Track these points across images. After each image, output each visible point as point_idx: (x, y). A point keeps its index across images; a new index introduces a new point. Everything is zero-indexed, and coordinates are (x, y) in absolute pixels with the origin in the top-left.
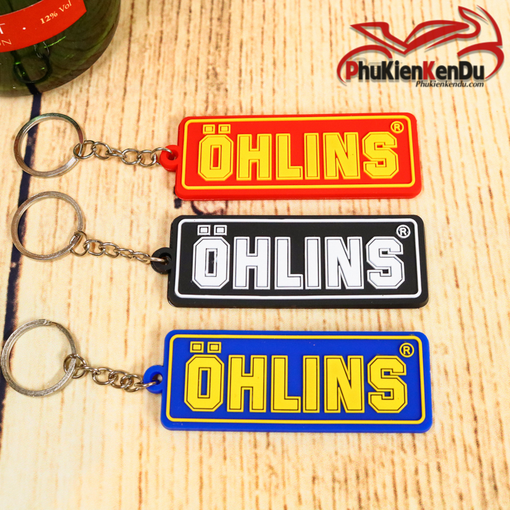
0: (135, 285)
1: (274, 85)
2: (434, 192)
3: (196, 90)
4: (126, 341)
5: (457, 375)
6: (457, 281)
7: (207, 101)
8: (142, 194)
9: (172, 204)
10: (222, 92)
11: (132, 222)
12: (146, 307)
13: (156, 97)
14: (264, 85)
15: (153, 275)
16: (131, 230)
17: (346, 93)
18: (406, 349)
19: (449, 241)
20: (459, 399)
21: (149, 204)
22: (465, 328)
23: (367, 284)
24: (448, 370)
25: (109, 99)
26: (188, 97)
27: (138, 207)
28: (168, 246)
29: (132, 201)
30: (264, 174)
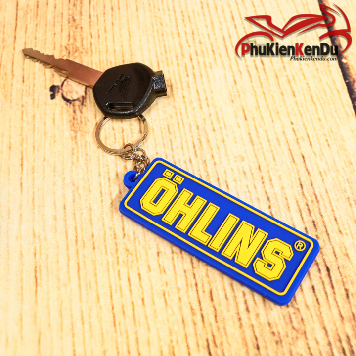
0: (26, 149)
1: (112, 20)
2: (224, 65)
3: (62, 30)
4: (21, 184)
5: (252, 173)
6: (245, 117)
7: (69, 36)
8: (29, 94)
9: (49, 97)
10: (79, 29)
11: (22, 112)
12: (34, 161)
13: (36, 39)
14: (106, 21)
16: (22, 117)
17: (161, 19)
19: (237, 94)
20: (255, 188)
21: (34, 100)
22: (255, 144)
24: (246, 171)
25: (5, 44)
26: (56, 35)
27: (26, 103)
29: (22, 99)
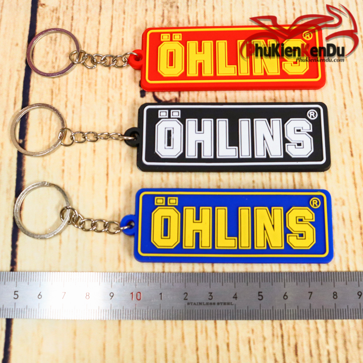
0: (112, 155)
1: (213, 3)
2: (334, 84)
3: (155, 7)
4: (106, 197)
5: (351, 221)
6: (351, 152)
7: (163, 16)
8: (116, 86)
9: (139, 94)
10: (174, 9)
11: (108, 108)
12: (121, 171)
13: (124, 13)
14: (206, 3)
15: (125, 148)
16: (108, 115)
17: (268, 9)
18: (315, 202)
19: (345, 122)
20: (353, 238)
21: (121, 94)
22: (358, 186)
23: (285, 154)
24: (345, 218)
25: (89, 15)
26: (148, 12)
27: (113, 97)
28: (136, 126)
29: (108, 92)
30: (208, 71)
